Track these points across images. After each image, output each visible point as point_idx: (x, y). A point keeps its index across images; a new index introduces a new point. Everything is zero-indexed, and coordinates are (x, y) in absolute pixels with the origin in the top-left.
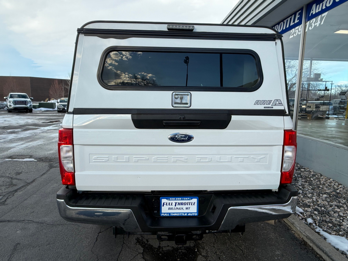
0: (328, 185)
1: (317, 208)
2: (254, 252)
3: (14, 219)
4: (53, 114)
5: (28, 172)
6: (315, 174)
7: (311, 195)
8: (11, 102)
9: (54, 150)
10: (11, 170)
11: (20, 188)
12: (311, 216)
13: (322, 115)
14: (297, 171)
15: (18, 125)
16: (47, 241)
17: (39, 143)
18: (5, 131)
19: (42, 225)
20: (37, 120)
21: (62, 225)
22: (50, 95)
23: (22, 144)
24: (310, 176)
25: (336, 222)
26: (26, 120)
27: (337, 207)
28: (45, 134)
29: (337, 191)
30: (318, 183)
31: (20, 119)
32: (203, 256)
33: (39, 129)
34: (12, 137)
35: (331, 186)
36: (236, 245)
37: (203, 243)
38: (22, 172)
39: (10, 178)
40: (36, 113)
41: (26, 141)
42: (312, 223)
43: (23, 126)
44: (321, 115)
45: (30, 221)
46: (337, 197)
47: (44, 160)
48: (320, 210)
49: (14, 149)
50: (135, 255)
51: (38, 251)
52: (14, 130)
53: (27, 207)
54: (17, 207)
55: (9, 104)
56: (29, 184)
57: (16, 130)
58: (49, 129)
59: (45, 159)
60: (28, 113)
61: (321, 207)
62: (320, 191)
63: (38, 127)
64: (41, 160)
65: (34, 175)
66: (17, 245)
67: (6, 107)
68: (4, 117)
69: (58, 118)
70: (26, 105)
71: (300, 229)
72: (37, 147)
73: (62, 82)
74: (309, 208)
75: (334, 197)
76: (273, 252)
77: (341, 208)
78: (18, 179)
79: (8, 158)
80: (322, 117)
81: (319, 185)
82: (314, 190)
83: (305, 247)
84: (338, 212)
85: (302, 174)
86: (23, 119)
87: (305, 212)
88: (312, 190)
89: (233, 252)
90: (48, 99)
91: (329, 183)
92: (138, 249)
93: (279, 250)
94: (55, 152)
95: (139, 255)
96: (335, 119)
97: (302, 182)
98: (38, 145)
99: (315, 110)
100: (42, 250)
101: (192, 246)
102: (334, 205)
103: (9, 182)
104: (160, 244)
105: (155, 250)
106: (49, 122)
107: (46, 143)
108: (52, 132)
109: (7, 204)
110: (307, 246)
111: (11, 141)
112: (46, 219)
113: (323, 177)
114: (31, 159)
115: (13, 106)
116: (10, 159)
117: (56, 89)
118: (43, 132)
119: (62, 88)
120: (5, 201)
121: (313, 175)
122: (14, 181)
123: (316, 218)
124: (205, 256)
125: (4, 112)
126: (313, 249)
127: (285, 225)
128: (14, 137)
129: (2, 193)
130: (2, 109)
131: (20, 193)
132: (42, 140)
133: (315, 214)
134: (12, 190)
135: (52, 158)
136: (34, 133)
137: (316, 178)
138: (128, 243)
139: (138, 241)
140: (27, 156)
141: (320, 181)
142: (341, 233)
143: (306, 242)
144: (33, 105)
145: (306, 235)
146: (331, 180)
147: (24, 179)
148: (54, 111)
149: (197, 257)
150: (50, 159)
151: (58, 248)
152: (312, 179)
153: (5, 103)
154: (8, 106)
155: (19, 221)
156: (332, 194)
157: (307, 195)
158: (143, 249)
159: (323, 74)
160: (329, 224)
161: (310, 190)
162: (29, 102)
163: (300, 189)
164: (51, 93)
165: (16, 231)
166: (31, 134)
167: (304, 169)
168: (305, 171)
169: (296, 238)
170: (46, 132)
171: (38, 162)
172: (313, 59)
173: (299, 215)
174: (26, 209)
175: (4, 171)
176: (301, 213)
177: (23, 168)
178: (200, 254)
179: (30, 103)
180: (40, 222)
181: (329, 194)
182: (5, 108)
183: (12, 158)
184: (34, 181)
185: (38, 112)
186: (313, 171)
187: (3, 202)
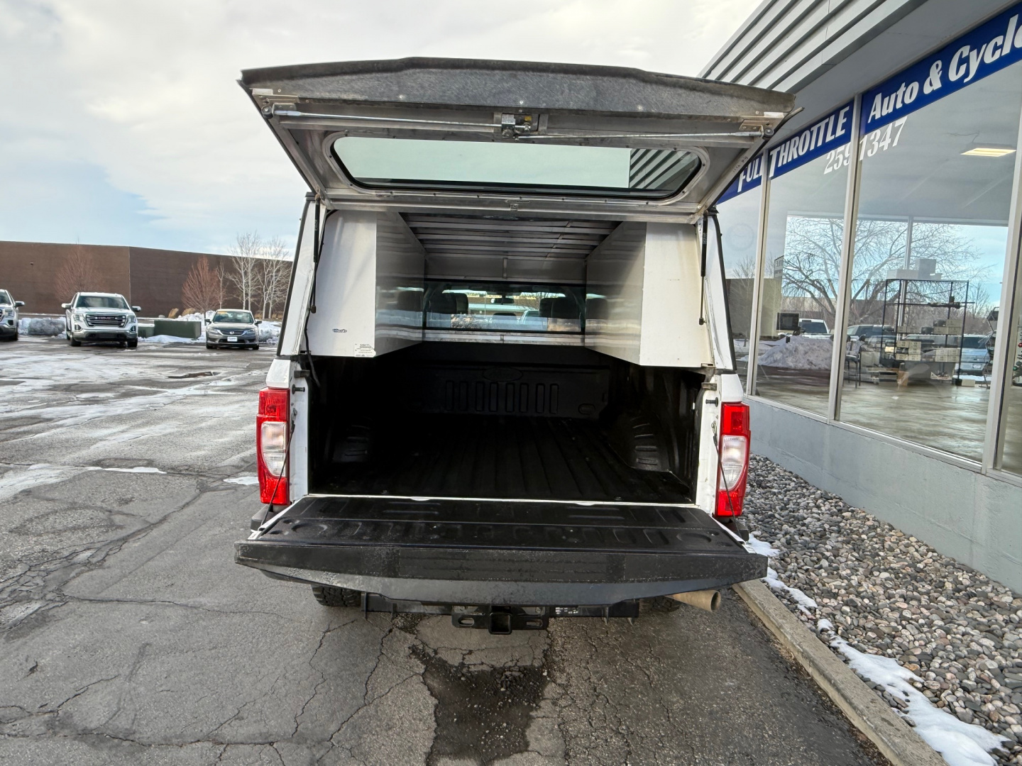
0: (901, 550)
1: (852, 601)
2: (676, 680)
3: (130, 597)
4: (196, 355)
5: (147, 499)
6: (876, 524)
7: (849, 571)
8: (81, 318)
9: (206, 448)
10: (105, 492)
11: (134, 533)
12: (832, 616)
13: (940, 374)
14: (832, 516)
15: (104, 381)
16: (210, 642)
17: (165, 429)
18: (72, 396)
19: (195, 611)
20: (152, 370)
21: (240, 612)
22: (184, 300)
23: (123, 432)
24: (861, 530)
25: (886, 630)
26: (124, 370)
27: (902, 600)
28: (178, 408)
29: (919, 565)
30: (877, 546)
31: (106, 364)
32: (559, 685)
33: (160, 395)
34: (93, 412)
35: (908, 553)
36: (637, 666)
37: (563, 660)
38: (133, 498)
39: (107, 511)
40: (146, 348)
41: (133, 424)
42: (829, 629)
43: (119, 385)
44: (937, 375)
45: (167, 603)
46: (915, 578)
47: (184, 472)
48: (859, 604)
49: (104, 443)
50: (405, 677)
51: (192, 660)
52: (97, 395)
53: (157, 575)
54: (134, 573)
55: (74, 323)
56: (154, 525)
57: (102, 395)
58: (187, 394)
59: (187, 470)
60: (126, 350)
61: (863, 598)
62: (876, 564)
63: (158, 387)
64: (174, 471)
65: (164, 507)
66: (146, 647)
67: (65, 332)
68: (63, 360)
69: (210, 364)
70: (122, 327)
71: (792, 637)
72: (163, 440)
73: (219, 263)
74: (833, 600)
75: (906, 578)
76: (718, 682)
77: (910, 603)
78: (127, 515)
79: (93, 465)
80: (941, 378)
81: (877, 550)
82: (861, 561)
83: (795, 676)
84: (900, 610)
85: (842, 524)
86: (115, 365)
87: (821, 607)
88: (856, 563)
89: (626, 678)
90: (176, 310)
91: (903, 546)
92: (413, 666)
93: (734, 678)
94: (210, 453)
95: (414, 677)
96: (977, 385)
97: (838, 542)
98: (165, 435)
99: (921, 360)
100: (201, 659)
101: (536, 665)
102: (897, 596)
103: (106, 520)
104: (464, 659)
105: (452, 670)
106: (184, 374)
107: (184, 430)
108: (198, 402)
109: (109, 567)
110: (800, 674)
111: (93, 423)
112: (203, 600)
113: (894, 534)
114: (152, 468)
115: (85, 329)
116: (99, 468)
117: (203, 284)
118: (172, 403)
119: (220, 281)
120: (104, 560)
121: (869, 528)
122: (118, 519)
123: (842, 619)
124: (563, 684)
125: (60, 344)
126: (812, 680)
127: (764, 632)
128: (100, 412)
129: (94, 543)
130: (53, 337)
131: (133, 545)
132: (174, 422)
133: (843, 613)
134: (115, 539)
135: (204, 469)
136: (150, 404)
137: (877, 534)
138: (393, 654)
139: (413, 651)
140: (140, 460)
141: (883, 542)
142: (889, 651)
143: (802, 666)
144: (139, 327)
145: (802, 650)
146: (913, 539)
147: (141, 514)
148: (196, 344)
149: (546, 686)
150: (200, 470)
151: (235, 655)
152: (864, 536)
153: (62, 319)
154: (73, 329)
155: (142, 602)
156: (904, 571)
157: (840, 572)
158: (424, 667)
159: (972, 255)
160: (870, 634)
161: (851, 560)
162: (130, 320)
163: (827, 558)
164: (188, 293)
165: (140, 621)
166: (141, 407)
167: (850, 513)
168: (853, 517)
169: (782, 657)
170: (183, 401)
171: (170, 477)
172: (915, 218)
173: (802, 613)
174: (155, 579)
175: (90, 495)
176: (810, 609)
177: (134, 490)
178: (553, 681)
179: (132, 321)
180: (189, 605)
181: (896, 572)
182: (61, 333)
183: (102, 466)
184: (164, 519)
185: (153, 348)
186: (875, 517)
187: (98, 562)
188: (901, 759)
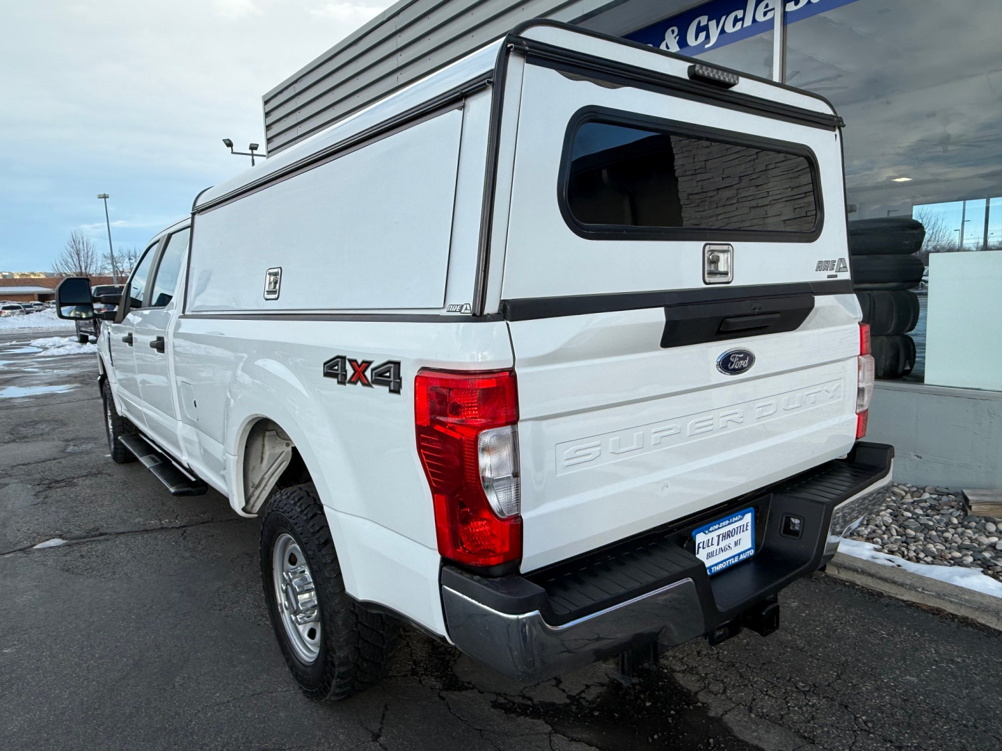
50: (546, 745)
92: (532, 728)
95: (553, 738)
104: (563, 691)
105: (573, 710)
138: (491, 725)
139: (503, 709)
158: (541, 721)
188: (983, 611)
